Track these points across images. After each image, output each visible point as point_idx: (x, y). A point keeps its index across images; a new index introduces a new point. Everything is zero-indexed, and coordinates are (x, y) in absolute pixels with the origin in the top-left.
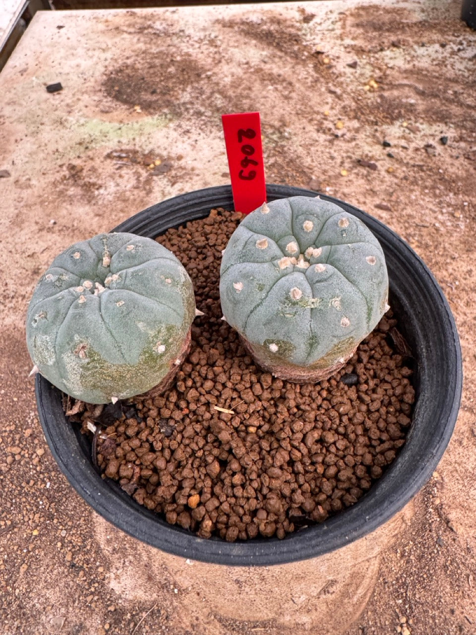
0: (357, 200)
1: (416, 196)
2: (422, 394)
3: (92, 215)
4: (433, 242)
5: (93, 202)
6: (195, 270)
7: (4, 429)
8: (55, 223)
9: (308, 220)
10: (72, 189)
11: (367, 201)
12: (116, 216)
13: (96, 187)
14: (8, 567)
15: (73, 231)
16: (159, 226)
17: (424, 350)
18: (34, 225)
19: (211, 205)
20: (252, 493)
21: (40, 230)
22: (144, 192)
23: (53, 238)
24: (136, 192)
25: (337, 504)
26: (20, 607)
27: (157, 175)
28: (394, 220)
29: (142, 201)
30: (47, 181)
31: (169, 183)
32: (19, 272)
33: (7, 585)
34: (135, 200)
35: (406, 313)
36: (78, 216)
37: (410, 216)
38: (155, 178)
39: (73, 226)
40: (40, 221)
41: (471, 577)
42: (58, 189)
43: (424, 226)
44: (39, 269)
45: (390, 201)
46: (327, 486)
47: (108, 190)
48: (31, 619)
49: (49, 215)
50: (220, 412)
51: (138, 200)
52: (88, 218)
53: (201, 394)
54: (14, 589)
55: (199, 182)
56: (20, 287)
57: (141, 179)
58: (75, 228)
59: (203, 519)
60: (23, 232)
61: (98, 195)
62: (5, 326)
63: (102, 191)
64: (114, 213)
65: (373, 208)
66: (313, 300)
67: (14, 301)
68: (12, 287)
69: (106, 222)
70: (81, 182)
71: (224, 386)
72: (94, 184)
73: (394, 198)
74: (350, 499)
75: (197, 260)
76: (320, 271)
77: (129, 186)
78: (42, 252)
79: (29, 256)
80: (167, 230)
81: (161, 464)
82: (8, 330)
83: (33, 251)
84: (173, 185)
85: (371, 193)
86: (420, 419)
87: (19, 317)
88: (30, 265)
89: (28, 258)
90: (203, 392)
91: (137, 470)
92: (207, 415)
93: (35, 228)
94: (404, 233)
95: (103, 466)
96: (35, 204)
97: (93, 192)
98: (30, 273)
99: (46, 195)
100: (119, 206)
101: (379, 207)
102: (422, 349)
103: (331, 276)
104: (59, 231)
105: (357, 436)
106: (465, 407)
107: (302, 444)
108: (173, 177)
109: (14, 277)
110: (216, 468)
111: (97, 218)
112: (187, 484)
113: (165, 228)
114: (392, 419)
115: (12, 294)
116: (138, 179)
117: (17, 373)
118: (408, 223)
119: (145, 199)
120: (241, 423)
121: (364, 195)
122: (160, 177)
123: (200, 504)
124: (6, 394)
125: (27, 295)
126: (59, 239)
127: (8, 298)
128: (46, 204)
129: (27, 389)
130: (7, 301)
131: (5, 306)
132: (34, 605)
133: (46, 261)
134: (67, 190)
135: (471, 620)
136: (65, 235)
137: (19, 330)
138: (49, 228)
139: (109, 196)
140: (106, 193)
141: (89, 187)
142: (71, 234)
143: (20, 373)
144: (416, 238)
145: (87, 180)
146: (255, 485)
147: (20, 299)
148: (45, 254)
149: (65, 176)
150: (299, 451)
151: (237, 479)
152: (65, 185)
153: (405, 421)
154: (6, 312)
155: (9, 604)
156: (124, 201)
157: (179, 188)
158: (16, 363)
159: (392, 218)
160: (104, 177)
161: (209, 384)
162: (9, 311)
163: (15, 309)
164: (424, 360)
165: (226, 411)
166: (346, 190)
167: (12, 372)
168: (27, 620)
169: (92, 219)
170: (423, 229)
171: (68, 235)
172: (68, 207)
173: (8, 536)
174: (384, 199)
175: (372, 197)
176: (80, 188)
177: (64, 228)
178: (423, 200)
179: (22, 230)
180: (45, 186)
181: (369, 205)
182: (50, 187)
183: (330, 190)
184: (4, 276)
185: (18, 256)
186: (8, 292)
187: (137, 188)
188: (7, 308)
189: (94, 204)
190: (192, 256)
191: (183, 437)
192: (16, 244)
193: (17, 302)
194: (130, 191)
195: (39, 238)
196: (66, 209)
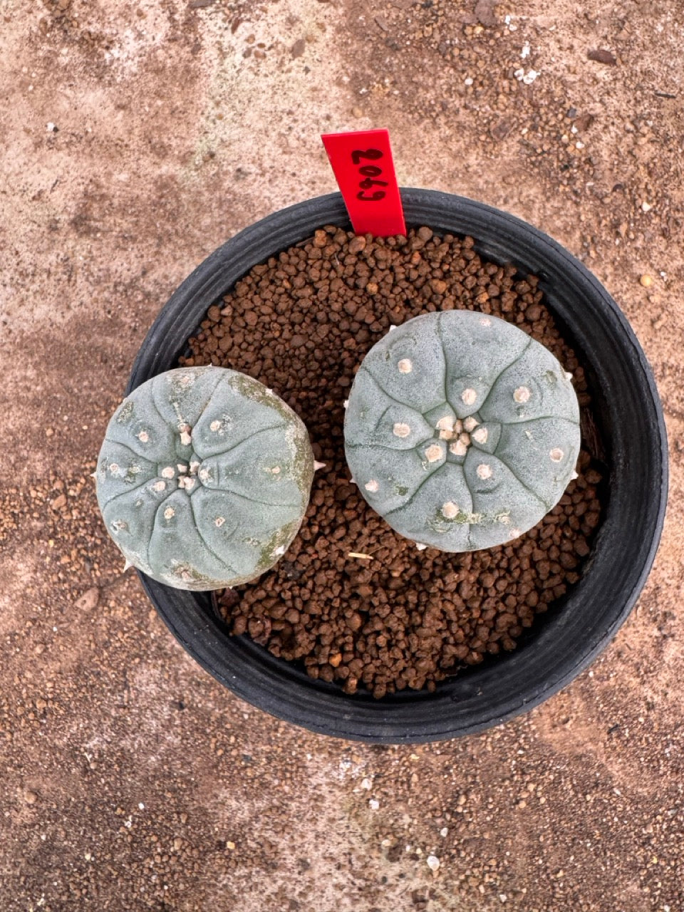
0: (559, 41)
1: (664, 25)
2: (609, 521)
3: (112, 107)
4: (678, 129)
5: (107, 78)
6: (303, 349)
7: (83, 466)
8: (56, 130)
9: (470, 388)
10: (64, 51)
11: (576, 43)
12: (150, 105)
13: (105, 43)
14: (135, 613)
15: (89, 142)
16: (239, 268)
17: (621, 461)
18: (23, 134)
19: (315, 225)
20: (400, 655)
21: (38, 145)
22: (188, 49)
23: (60, 160)
24: (174, 50)
25: (494, 648)
26: (160, 648)
27: (203, 7)
28: (619, 85)
29: (188, 71)
30: (16, 35)
31: (226, 25)
32: (29, 228)
33: (140, 630)
34: (175, 68)
35: (605, 399)
36: (89, 111)
37: (646, 73)
38: (201, 13)
39: (87, 133)
40: (31, 126)
41: (640, 608)
42: (41, 54)
43: (667, 97)
44: (57, 222)
45: (616, 40)
46: (483, 632)
47: (128, 48)
48: (174, 659)
49: (42, 113)
50: (355, 559)
51: (181, 69)
52: (105, 113)
53: (331, 543)
54: (148, 632)
55: (279, 18)
56: (38, 255)
57: (176, 17)
58: (90, 136)
59: (348, 678)
60: (11, 153)
61: (112, 62)
62: (38, 322)
63: (115, 52)
64: (147, 100)
65: (585, 59)
66: (473, 515)
67: (37, 279)
68: (27, 257)
69: (137, 122)
70: (76, 34)
71: (360, 534)
72: (99, 38)
73: (623, 35)
74: (509, 645)
75: (304, 325)
76: (484, 478)
77: (160, 36)
78: (52, 190)
79: (34, 198)
80: (251, 269)
81: (294, 618)
82: (43, 327)
83: (38, 189)
84: (234, 29)
85: (583, 22)
86: (601, 556)
87: (52, 307)
88: (41, 214)
89: (34, 203)
90: (334, 541)
91: (268, 624)
92: (342, 561)
93: (27, 142)
94: (631, 113)
95: (228, 621)
96: (14, 91)
97: (100, 56)
98: (44, 228)
99: (25, 70)
100: (152, 85)
101: (595, 56)
102: (618, 458)
103: (498, 486)
104: (69, 144)
105: (522, 571)
106: (674, 411)
107: (456, 596)
108: (231, 9)
109: (23, 238)
110: (357, 621)
111: (121, 114)
112: (326, 641)
113: (248, 266)
114: (567, 546)
115: (31, 269)
116: (171, 19)
117: (76, 390)
118: (642, 89)
119: (192, 65)
120: (383, 565)
121: (572, 27)
122: (210, 9)
123: (342, 664)
124: (70, 421)
125: (53, 270)
126: (71, 160)
127: (27, 275)
128: (31, 88)
129: (95, 413)
130: (27, 281)
131: (28, 290)
132: (173, 646)
133: (62, 205)
134: (57, 55)
135: (632, 647)
136: (78, 152)
137: (59, 328)
138: (49, 141)
139: (130, 62)
140: (124, 56)
141: (92, 44)
142: (87, 151)
143: (80, 391)
144: (650, 123)
145: (84, 27)
146: (403, 645)
147: (45, 276)
148: (57, 193)
149: (44, 22)
150: (452, 603)
151: (382, 640)
152: (49, 42)
153: (583, 549)
154: (31, 299)
155: (147, 646)
156: (158, 71)
157: (247, 35)
158: (71, 377)
159: (615, 80)
160: (112, 18)
161: (340, 533)
162: (35, 298)
163: (42, 293)
164: (619, 475)
165: (363, 556)
166: (540, 20)
167: (69, 390)
168: (170, 658)
169: (112, 115)
170: (665, 102)
171: (83, 151)
172: (68, 92)
173: (127, 584)
174: (605, 38)
175: (586, 33)
176: (76, 47)
177: (74, 139)
178: (677, 34)
179: (8, 147)
180: (16, 48)
181: (578, 52)
182: (26, 48)
183: (512, 22)
184: (10, 239)
185: (17, 199)
186: (22, 265)
187: (173, 40)
188: (30, 293)
189: (110, 84)
190: (297, 321)
191: (314, 584)
192: (8, 176)
193: (42, 281)
194: (163, 47)
195: (39, 161)
196: (68, 98)
